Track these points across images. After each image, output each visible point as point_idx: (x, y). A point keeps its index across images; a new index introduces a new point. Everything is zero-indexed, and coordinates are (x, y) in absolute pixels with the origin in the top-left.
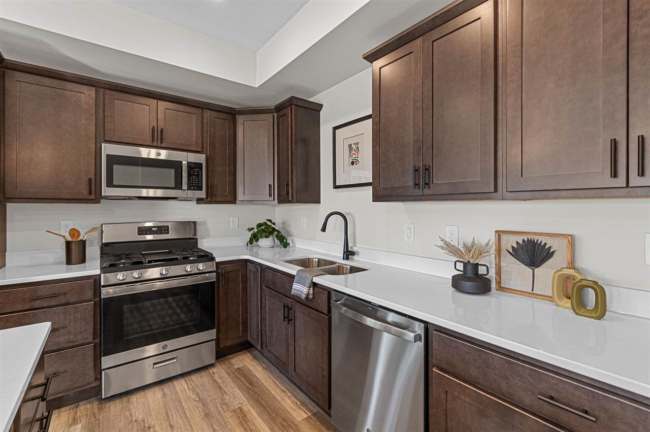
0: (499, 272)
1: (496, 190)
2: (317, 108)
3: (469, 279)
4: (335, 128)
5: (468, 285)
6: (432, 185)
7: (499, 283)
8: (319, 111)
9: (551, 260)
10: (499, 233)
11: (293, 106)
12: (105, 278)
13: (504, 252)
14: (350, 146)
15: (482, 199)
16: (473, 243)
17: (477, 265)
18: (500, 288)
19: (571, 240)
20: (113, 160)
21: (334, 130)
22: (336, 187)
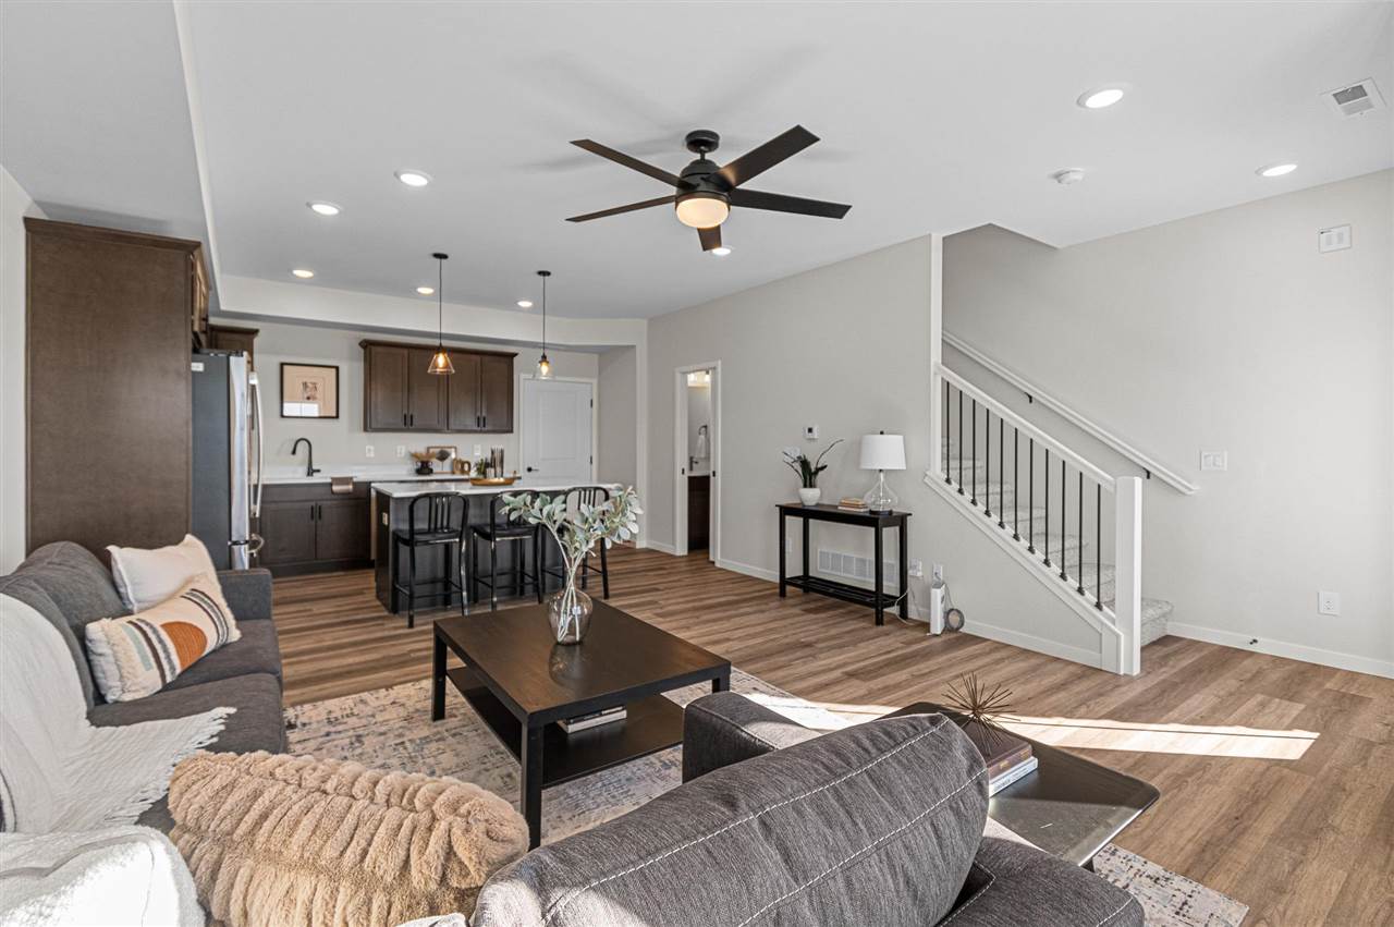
6: (414, 424)
10: (428, 448)
21: (282, 365)
22: (283, 416)
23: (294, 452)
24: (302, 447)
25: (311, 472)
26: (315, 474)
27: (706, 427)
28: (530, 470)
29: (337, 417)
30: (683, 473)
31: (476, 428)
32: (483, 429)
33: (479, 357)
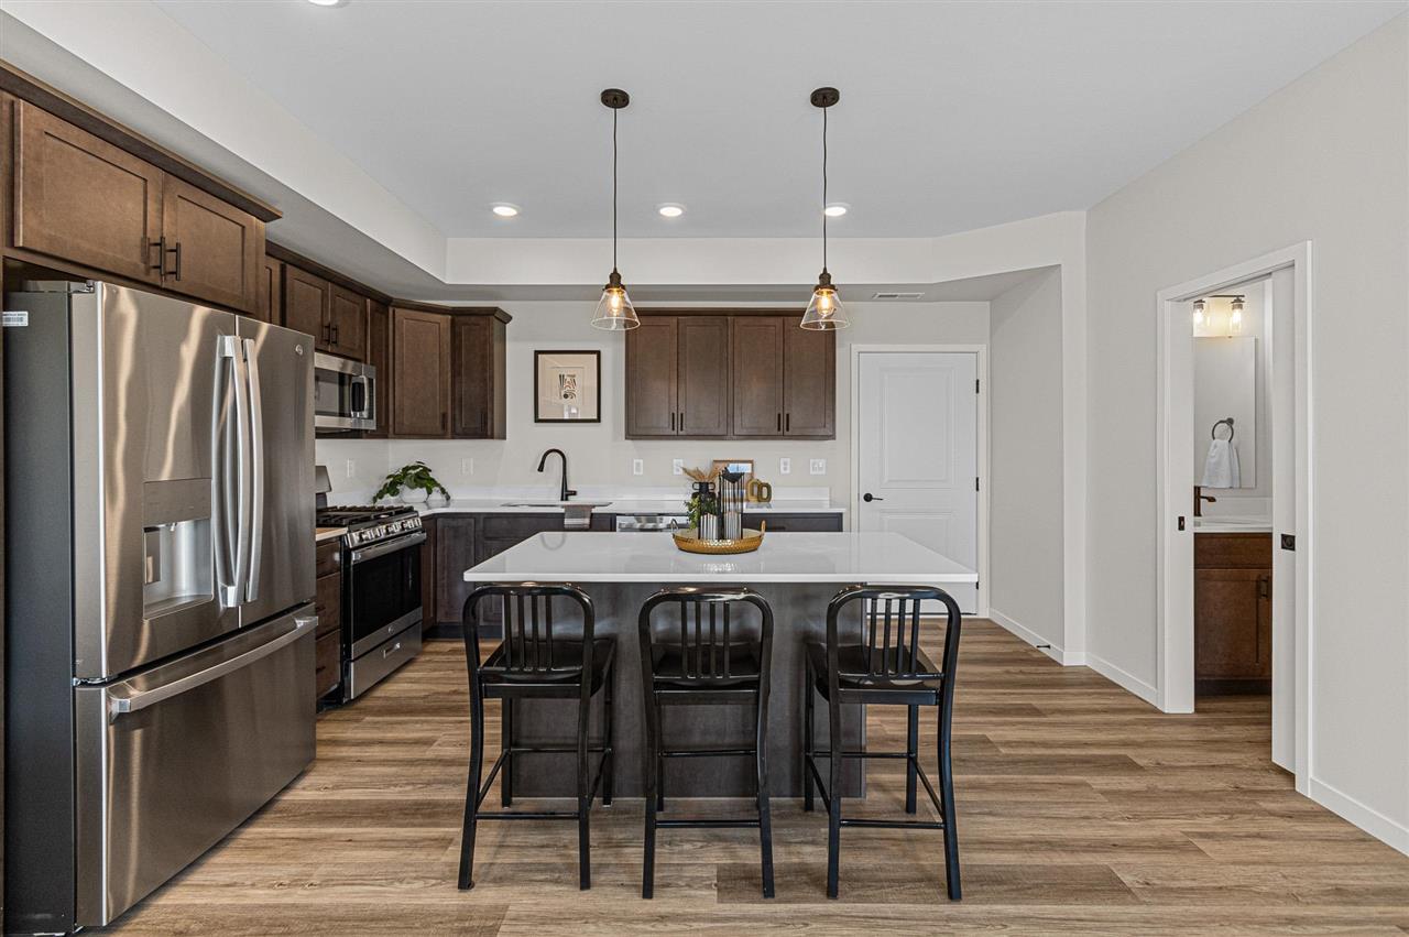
2: (501, 317)
6: (685, 428)
8: (505, 321)
10: (711, 462)
11: (492, 317)
14: (562, 377)
19: (751, 464)
21: (537, 353)
22: (537, 420)
23: (541, 469)
24: (554, 461)
25: (566, 494)
26: (570, 497)
27: (1230, 422)
28: (868, 498)
29: (598, 420)
30: (1181, 528)
31: (775, 432)
32: (786, 433)
33: (780, 319)
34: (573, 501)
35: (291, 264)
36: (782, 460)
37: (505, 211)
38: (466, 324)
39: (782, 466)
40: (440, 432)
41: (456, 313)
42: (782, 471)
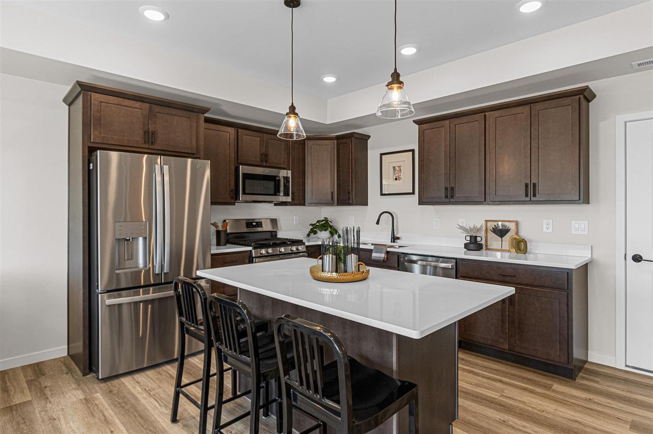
0: (486, 241)
1: (485, 201)
2: (365, 138)
3: (473, 243)
4: (382, 154)
5: (472, 246)
6: (454, 197)
7: (486, 246)
8: (367, 140)
9: (509, 233)
10: (486, 221)
11: (353, 138)
12: (255, 252)
13: (489, 231)
14: (394, 168)
15: (479, 204)
16: (474, 227)
17: (476, 236)
18: (487, 249)
19: (517, 223)
20: (246, 176)
22: (382, 194)
23: (378, 223)
24: (386, 218)
25: (394, 239)
28: (637, 258)
29: (413, 193)
31: (523, 198)
32: (533, 199)
33: (528, 107)
34: (399, 243)
35: (240, 128)
36: (545, 221)
37: (330, 79)
38: (342, 144)
39: (545, 226)
40: (331, 201)
41: (338, 138)
42: (545, 230)
